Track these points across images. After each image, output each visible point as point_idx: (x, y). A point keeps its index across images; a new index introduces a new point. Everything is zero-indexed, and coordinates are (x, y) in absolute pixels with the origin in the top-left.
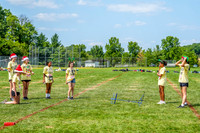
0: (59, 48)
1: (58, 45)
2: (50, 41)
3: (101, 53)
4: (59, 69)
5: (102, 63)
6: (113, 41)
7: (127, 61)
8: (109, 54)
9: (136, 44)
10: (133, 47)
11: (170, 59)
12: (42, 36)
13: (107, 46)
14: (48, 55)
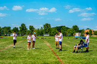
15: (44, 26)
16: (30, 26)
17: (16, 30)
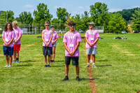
6: (42, 7)
7: (56, 28)
9: (64, 10)
10: (62, 13)
11: (98, 25)
13: (35, 12)
15: (92, 8)
16: (59, 10)
17: (25, 19)
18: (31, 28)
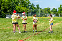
0: (39, 9)
1: (39, 8)
2: (36, 6)
3: (56, 11)
4: (40, 18)
5: (57, 15)
8: (60, 11)
12: (33, 5)
13: (59, 8)
14: (35, 12)
18: (57, 14)
